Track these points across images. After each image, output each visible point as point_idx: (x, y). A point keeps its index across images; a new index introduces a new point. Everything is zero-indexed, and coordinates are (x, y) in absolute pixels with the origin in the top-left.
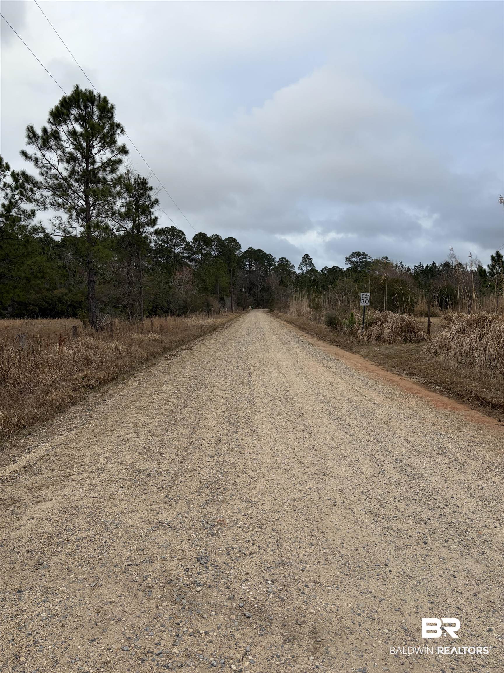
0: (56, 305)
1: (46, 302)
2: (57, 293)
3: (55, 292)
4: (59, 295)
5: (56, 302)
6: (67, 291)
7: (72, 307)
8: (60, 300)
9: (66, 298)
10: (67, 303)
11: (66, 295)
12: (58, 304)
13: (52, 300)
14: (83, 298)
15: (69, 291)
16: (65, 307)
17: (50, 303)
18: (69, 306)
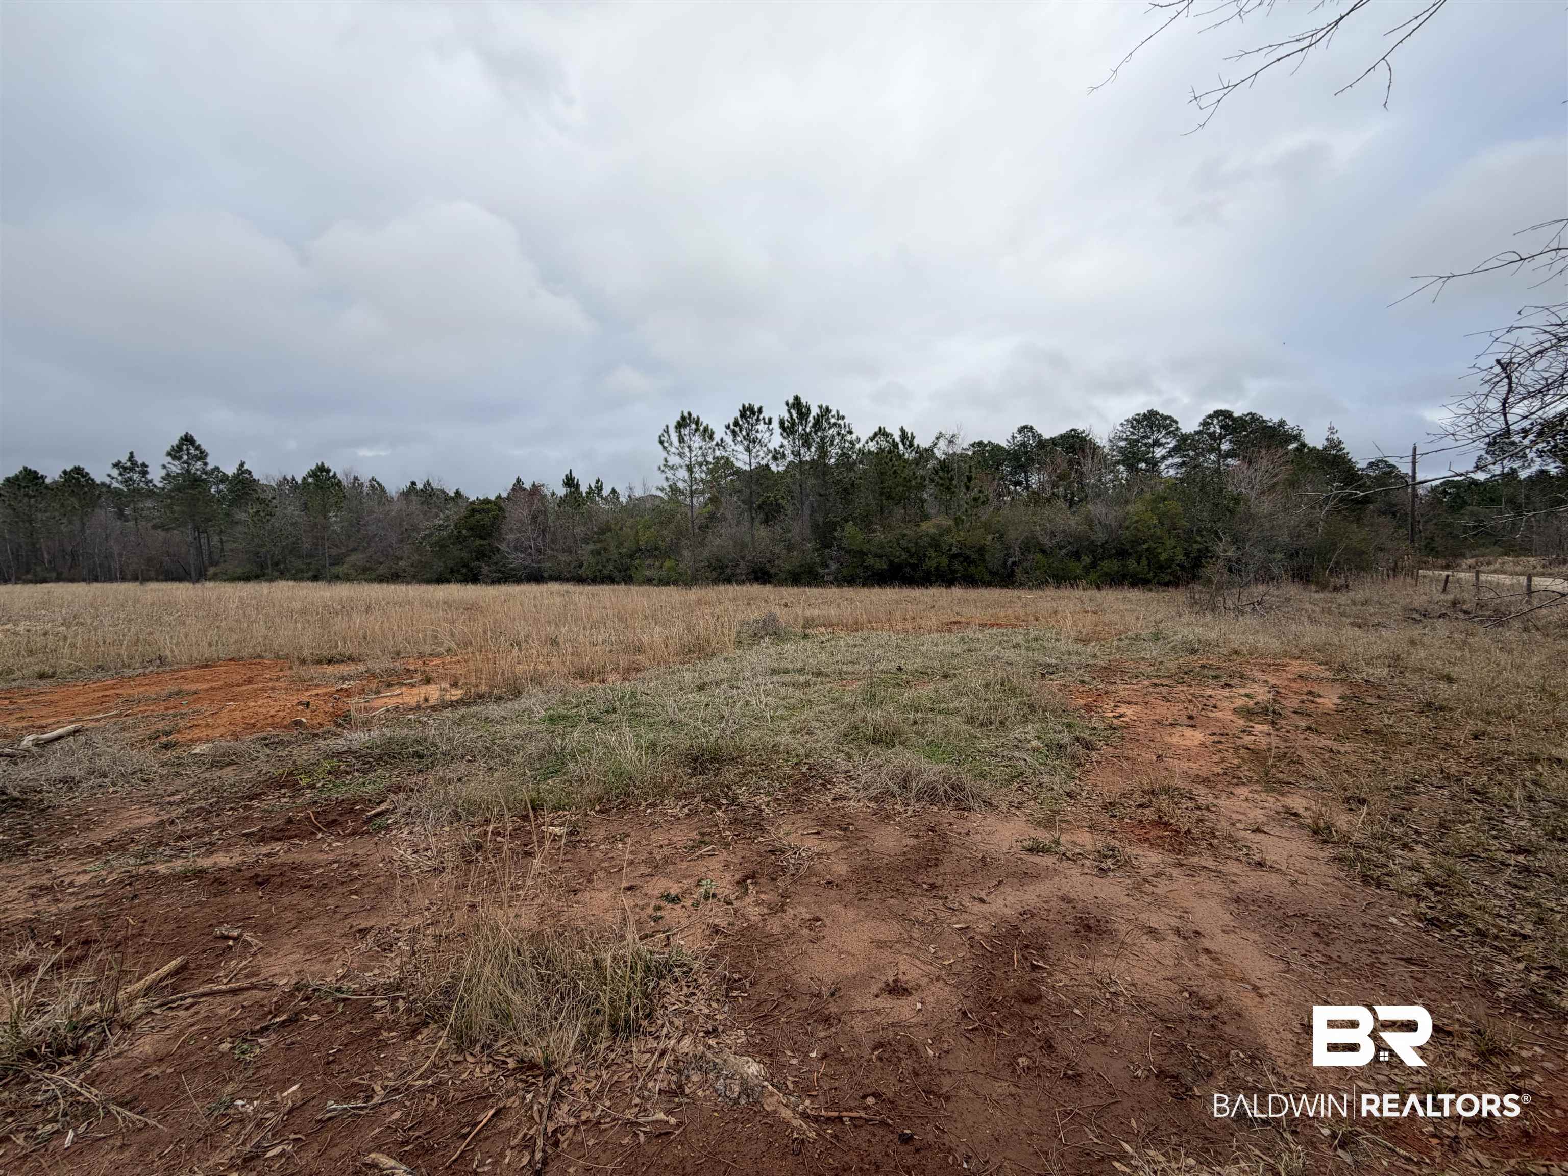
0: (925, 555)
1: (904, 549)
2: (928, 527)
3: (924, 526)
4: (932, 531)
5: (924, 547)
6: (951, 522)
7: (961, 559)
8: (935, 544)
9: (948, 539)
10: (950, 550)
11: (949, 530)
12: (931, 552)
13: (916, 543)
14: (990, 537)
15: (957, 524)
16: (945, 561)
17: (913, 550)
18: (955, 556)
